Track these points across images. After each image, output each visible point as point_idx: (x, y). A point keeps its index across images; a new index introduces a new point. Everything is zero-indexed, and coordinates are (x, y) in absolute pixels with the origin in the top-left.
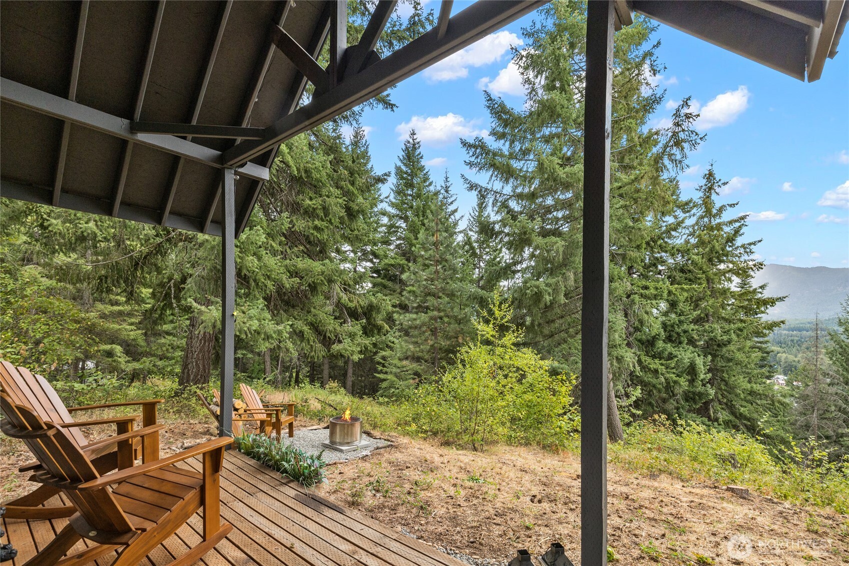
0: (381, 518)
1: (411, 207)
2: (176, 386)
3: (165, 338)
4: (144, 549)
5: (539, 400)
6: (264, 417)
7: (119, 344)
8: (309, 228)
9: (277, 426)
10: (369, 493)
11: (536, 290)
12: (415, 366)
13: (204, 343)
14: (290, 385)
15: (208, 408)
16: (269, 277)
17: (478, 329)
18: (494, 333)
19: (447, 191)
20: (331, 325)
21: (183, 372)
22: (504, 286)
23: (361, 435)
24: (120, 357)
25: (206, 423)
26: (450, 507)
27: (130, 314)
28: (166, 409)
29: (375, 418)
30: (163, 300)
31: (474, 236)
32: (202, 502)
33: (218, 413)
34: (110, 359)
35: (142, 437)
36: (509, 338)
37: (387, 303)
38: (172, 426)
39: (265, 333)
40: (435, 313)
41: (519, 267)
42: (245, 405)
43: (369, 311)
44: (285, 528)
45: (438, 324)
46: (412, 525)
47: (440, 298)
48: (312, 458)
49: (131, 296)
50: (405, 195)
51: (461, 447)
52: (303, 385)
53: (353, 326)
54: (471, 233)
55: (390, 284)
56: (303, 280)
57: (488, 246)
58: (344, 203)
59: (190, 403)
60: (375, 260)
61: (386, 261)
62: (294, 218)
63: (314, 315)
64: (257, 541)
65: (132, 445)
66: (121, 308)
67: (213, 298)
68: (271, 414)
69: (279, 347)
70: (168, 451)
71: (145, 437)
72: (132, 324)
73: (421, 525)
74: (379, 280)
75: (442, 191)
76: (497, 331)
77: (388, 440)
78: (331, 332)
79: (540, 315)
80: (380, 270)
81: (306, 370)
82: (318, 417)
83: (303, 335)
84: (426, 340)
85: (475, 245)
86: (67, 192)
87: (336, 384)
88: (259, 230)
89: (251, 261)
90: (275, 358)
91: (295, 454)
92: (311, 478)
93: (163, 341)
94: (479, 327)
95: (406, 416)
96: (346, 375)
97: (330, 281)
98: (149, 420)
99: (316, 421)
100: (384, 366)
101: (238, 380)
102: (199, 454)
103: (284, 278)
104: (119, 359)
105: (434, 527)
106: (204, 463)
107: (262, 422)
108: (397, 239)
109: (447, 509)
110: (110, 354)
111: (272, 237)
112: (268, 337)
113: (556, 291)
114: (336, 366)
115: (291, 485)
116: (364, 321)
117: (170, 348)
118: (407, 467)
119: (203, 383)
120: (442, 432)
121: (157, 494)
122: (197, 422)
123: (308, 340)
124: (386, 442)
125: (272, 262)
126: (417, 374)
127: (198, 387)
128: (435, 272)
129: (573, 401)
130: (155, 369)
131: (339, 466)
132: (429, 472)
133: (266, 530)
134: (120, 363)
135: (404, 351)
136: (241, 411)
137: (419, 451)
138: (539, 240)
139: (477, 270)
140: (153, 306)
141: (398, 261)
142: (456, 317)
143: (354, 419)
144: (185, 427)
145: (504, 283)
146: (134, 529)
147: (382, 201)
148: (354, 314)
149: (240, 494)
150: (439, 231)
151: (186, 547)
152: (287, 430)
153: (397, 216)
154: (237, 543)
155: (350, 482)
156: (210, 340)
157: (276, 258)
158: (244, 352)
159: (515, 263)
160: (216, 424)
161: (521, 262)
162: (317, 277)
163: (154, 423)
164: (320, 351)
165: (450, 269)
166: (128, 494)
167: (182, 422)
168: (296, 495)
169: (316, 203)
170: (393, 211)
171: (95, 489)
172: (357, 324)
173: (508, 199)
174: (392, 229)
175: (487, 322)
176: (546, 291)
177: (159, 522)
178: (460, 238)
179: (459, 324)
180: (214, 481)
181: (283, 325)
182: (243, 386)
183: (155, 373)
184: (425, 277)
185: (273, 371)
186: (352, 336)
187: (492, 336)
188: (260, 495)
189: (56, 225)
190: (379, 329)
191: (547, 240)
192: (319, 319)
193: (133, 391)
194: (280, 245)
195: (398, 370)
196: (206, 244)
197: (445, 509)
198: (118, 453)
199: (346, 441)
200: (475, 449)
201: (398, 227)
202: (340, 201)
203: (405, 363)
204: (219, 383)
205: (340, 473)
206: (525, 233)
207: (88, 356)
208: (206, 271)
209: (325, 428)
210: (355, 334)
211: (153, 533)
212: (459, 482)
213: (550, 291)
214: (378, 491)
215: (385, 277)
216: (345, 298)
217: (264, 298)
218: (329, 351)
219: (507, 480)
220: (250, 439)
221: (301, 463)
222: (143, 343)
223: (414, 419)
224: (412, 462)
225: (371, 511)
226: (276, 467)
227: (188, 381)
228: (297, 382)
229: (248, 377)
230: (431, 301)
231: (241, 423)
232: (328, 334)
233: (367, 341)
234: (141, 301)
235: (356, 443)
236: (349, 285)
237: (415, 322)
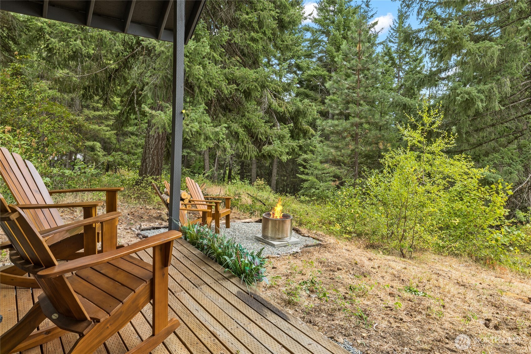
0: (320, 324)
1: (333, 22)
2: (137, 176)
3: (130, 137)
4: (97, 340)
5: (468, 210)
6: (205, 208)
7: (99, 141)
8: (246, 40)
9: (216, 216)
10: (304, 293)
11: (467, 96)
12: (334, 169)
13: (159, 142)
14: (224, 181)
15: (160, 196)
16: (210, 84)
17: (403, 135)
18: (422, 139)
19: (367, 6)
20: (262, 128)
21: (142, 165)
22: (425, 95)
23: (291, 232)
24: (99, 152)
25: (158, 209)
26: (392, 320)
27: (107, 118)
28: (129, 195)
29: (300, 215)
30: (129, 105)
31: (394, 47)
32: (152, 296)
33: (168, 202)
34: (92, 153)
35: (102, 223)
36: (439, 145)
37: (313, 109)
38: (133, 210)
39: (205, 134)
40: (357, 120)
41: (443, 75)
42: (189, 196)
43: (297, 115)
44: (229, 329)
45: (359, 131)
46: (353, 337)
47: (360, 105)
48: (252, 255)
49: (107, 103)
50: (327, 11)
51: (389, 252)
52: (235, 181)
53: (282, 130)
54: (391, 44)
55: (312, 93)
56: (240, 86)
57: (408, 56)
58: (277, 15)
59: (147, 191)
60: (298, 72)
61: (309, 72)
62: (233, 31)
63: (248, 119)
64: (203, 340)
65: (95, 228)
66: (100, 113)
67: (164, 104)
68: (211, 206)
69: (218, 146)
70: (129, 231)
71: (104, 223)
72: (107, 126)
73: (363, 337)
74: (302, 90)
75: (363, 6)
76: (425, 138)
77: (318, 240)
78: (262, 134)
79: (468, 122)
80: (303, 81)
81: (237, 168)
82: (251, 211)
83: (238, 136)
84: (347, 145)
85: (395, 55)
86: (54, 6)
87: (262, 182)
88: (205, 42)
89: (198, 70)
90: (213, 156)
91: (236, 249)
92: (252, 276)
93: (129, 140)
94: (406, 132)
95: (331, 216)
96: (271, 174)
97: (263, 87)
98: (111, 207)
99: (248, 214)
100: (305, 167)
101: (184, 174)
102: (149, 247)
103: (224, 84)
104: (99, 153)
105: (378, 343)
106: (154, 258)
107: (204, 213)
108: (320, 52)
109: (389, 322)
110: (93, 149)
111: (214, 49)
112: (207, 138)
113: (489, 98)
114: (263, 166)
115: (233, 280)
116: (292, 125)
117: (134, 145)
118: (339, 269)
119: (157, 175)
120: (367, 234)
121: (111, 282)
122: (151, 208)
123: (243, 141)
124: (315, 241)
125: (214, 70)
126: (337, 177)
127: (153, 178)
128: (357, 81)
129: (509, 212)
130: (123, 162)
131: (272, 260)
132: (362, 277)
133: (211, 329)
134: (99, 156)
135: (326, 154)
136: (186, 202)
137: (348, 253)
138: (471, 45)
139: (396, 79)
140: (121, 111)
141: (320, 72)
142: (377, 123)
143: (285, 217)
144: (142, 211)
145: (425, 92)
146: (89, 319)
147: (305, 18)
148: (282, 119)
149: (187, 285)
150: (362, 41)
151: (137, 336)
152: (225, 221)
153: (320, 30)
154: (183, 339)
155: (283, 278)
156: (163, 139)
157: (218, 67)
158: (189, 151)
159: (440, 71)
160: (166, 210)
161: (445, 70)
162: (251, 83)
163: (115, 210)
164: (252, 151)
165: (372, 78)
166: (87, 278)
167: (141, 207)
168: (238, 292)
169: (253, 17)
170: (316, 26)
171: (53, 276)
172: (285, 128)
173: (434, 7)
174: (315, 42)
175: (414, 127)
176: (479, 97)
177: (112, 313)
178: (379, 49)
179: (380, 130)
180: (164, 275)
181: (219, 127)
182: (188, 179)
183: (123, 165)
184: (347, 86)
185: (210, 168)
186: (281, 138)
187: (419, 142)
188: (204, 287)
189: (55, 43)
190: (305, 133)
191: (481, 44)
192: (252, 122)
193: (105, 179)
194: (220, 56)
195: (320, 172)
196: (162, 55)
197: (386, 323)
198: (84, 234)
199: (277, 236)
200: (403, 256)
201: (320, 41)
202: (273, 13)
203: (326, 165)
204: (169, 176)
205: (273, 268)
206: (455, 39)
207: (78, 151)
208: (159, 80)
209: (256, 222)
210: (284, 137)
211: (106, 324)
212: (395, 292)
213: (483, 97)
214: (312, 291)
215: (308, 87)
216: (275, 103)
217: (206, 104)
218: (260, 151)
219: (449, 296)
220: (195, 230)
221: (243, 259)
222: (115, 142)
223: (338, 219)
224: (343, 264)
225: (308, 313)
226: (219, 260)
227: (146, 173)
228: (230, 178)
229: (191, 172)
230: (353, 108)
231: (186, 212)
232: (260, 136)
233: (294, 144)
234: (114, 108)
235: (286, 239)
236: (279, 92)
237: (337, 128)
